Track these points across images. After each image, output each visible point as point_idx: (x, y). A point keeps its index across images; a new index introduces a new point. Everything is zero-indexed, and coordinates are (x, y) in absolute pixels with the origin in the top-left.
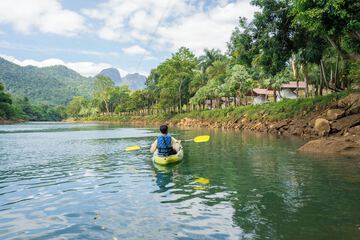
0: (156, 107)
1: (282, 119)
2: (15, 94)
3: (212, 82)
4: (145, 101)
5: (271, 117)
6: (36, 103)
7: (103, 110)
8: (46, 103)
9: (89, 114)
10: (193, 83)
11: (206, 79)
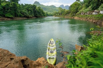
0: (70, 14)
1: (97, 20)
2: (45, 12)
3: (83, 9)
4: (68, 13)
5: (95, 19)
6: (49, 13)
7: (60, 14)
8: (50, 13)
9: (57, 15)
10: (79, 8)
11: (82, 8)
